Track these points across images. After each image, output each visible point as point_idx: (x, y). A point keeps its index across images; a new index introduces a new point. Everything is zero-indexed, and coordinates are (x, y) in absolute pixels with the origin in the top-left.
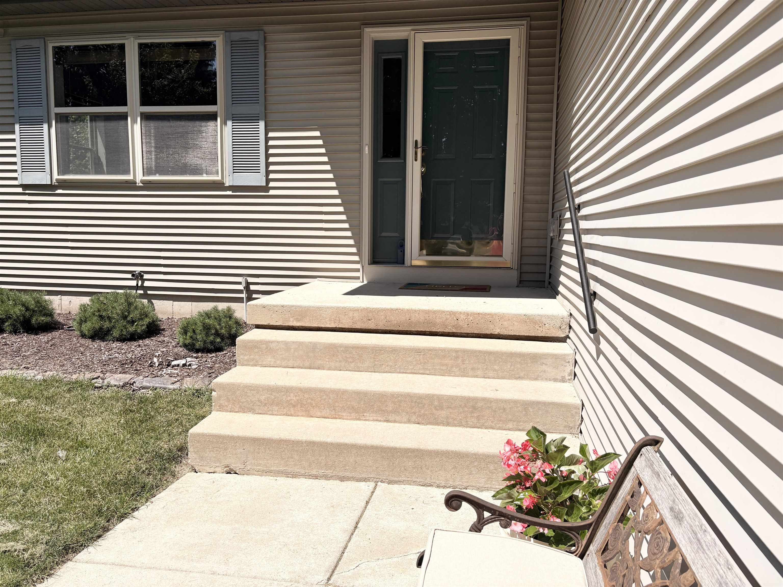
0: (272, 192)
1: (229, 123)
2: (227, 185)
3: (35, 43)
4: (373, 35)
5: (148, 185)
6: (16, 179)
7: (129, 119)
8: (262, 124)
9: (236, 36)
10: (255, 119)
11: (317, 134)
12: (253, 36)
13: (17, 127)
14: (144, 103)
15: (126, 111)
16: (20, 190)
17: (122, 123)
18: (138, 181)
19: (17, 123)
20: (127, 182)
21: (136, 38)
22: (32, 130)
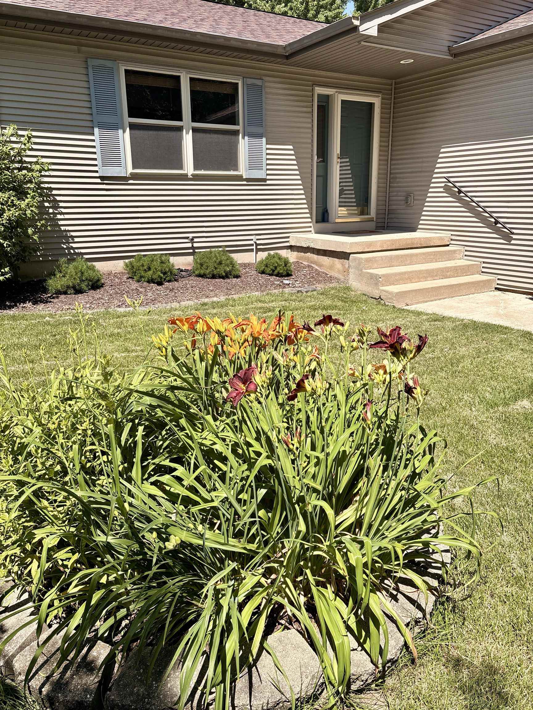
0: (268, 182)
1: (246, 138)
2: (244, 177)
3: (109, 64)
4: (318, 91)
5: (196, 177)
6: (97, 172)
7: (184, 131)
8: (264, 140)
9: (250, 81)
10: (260, 136)
11: (291, 147)
12: (259, 82)
13: (96, 130)
14: (194, 120)
15: (182, 125)
16: (99, 181)
17: (179, 133)
18: (189, 174)
19: (96, 127)
20: (182, 175)
21: (188, 73)
22: (110, 133)
